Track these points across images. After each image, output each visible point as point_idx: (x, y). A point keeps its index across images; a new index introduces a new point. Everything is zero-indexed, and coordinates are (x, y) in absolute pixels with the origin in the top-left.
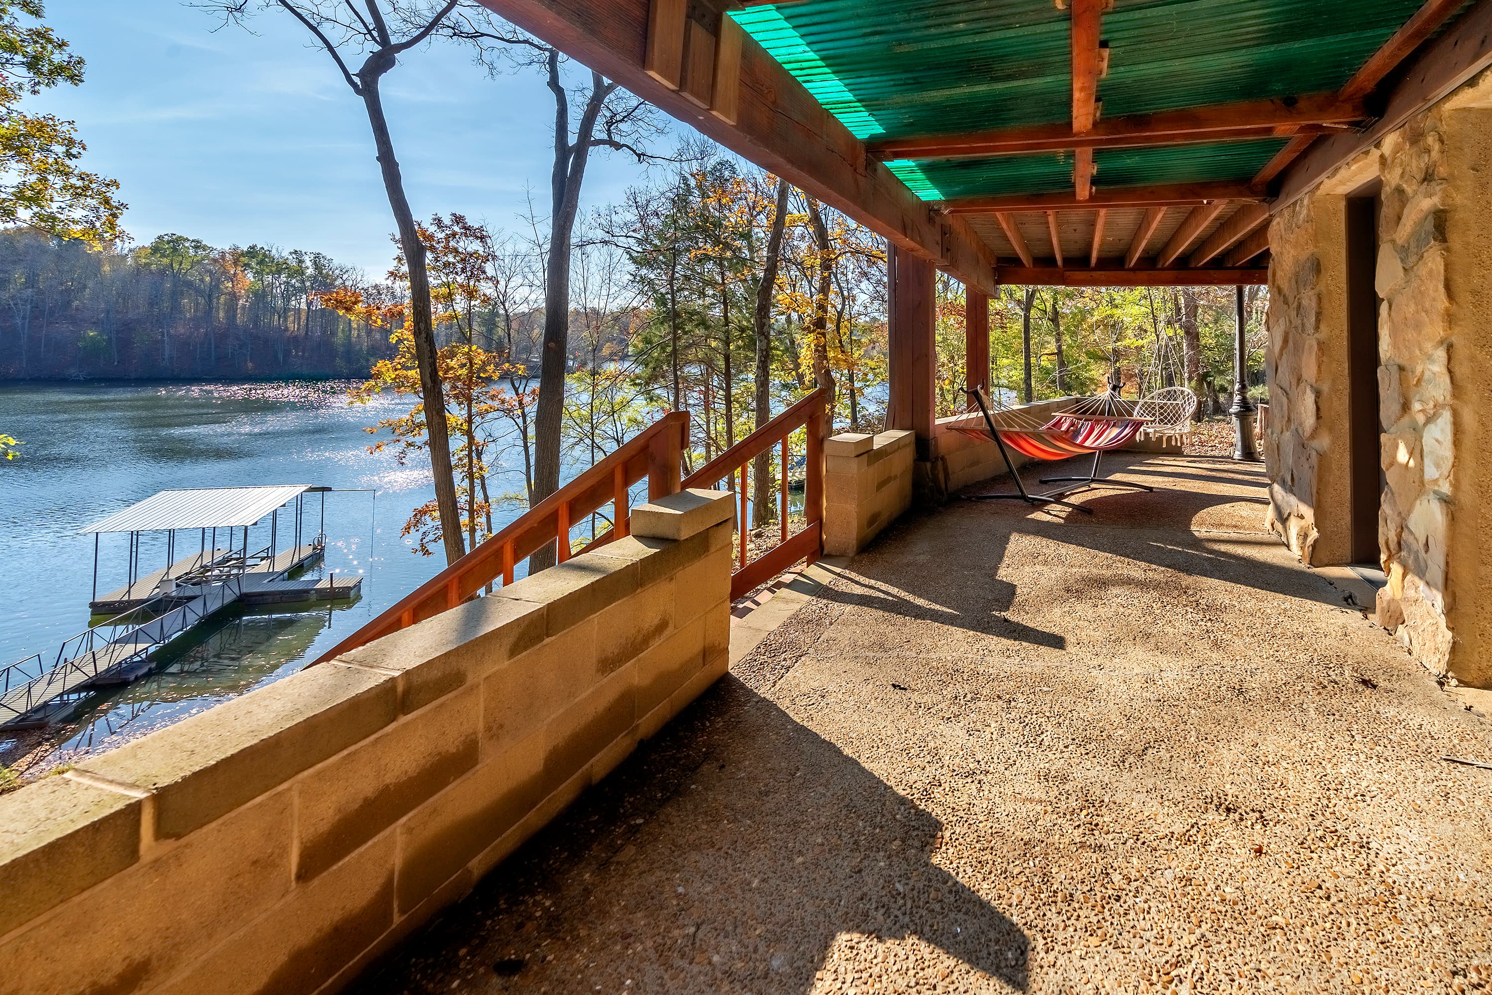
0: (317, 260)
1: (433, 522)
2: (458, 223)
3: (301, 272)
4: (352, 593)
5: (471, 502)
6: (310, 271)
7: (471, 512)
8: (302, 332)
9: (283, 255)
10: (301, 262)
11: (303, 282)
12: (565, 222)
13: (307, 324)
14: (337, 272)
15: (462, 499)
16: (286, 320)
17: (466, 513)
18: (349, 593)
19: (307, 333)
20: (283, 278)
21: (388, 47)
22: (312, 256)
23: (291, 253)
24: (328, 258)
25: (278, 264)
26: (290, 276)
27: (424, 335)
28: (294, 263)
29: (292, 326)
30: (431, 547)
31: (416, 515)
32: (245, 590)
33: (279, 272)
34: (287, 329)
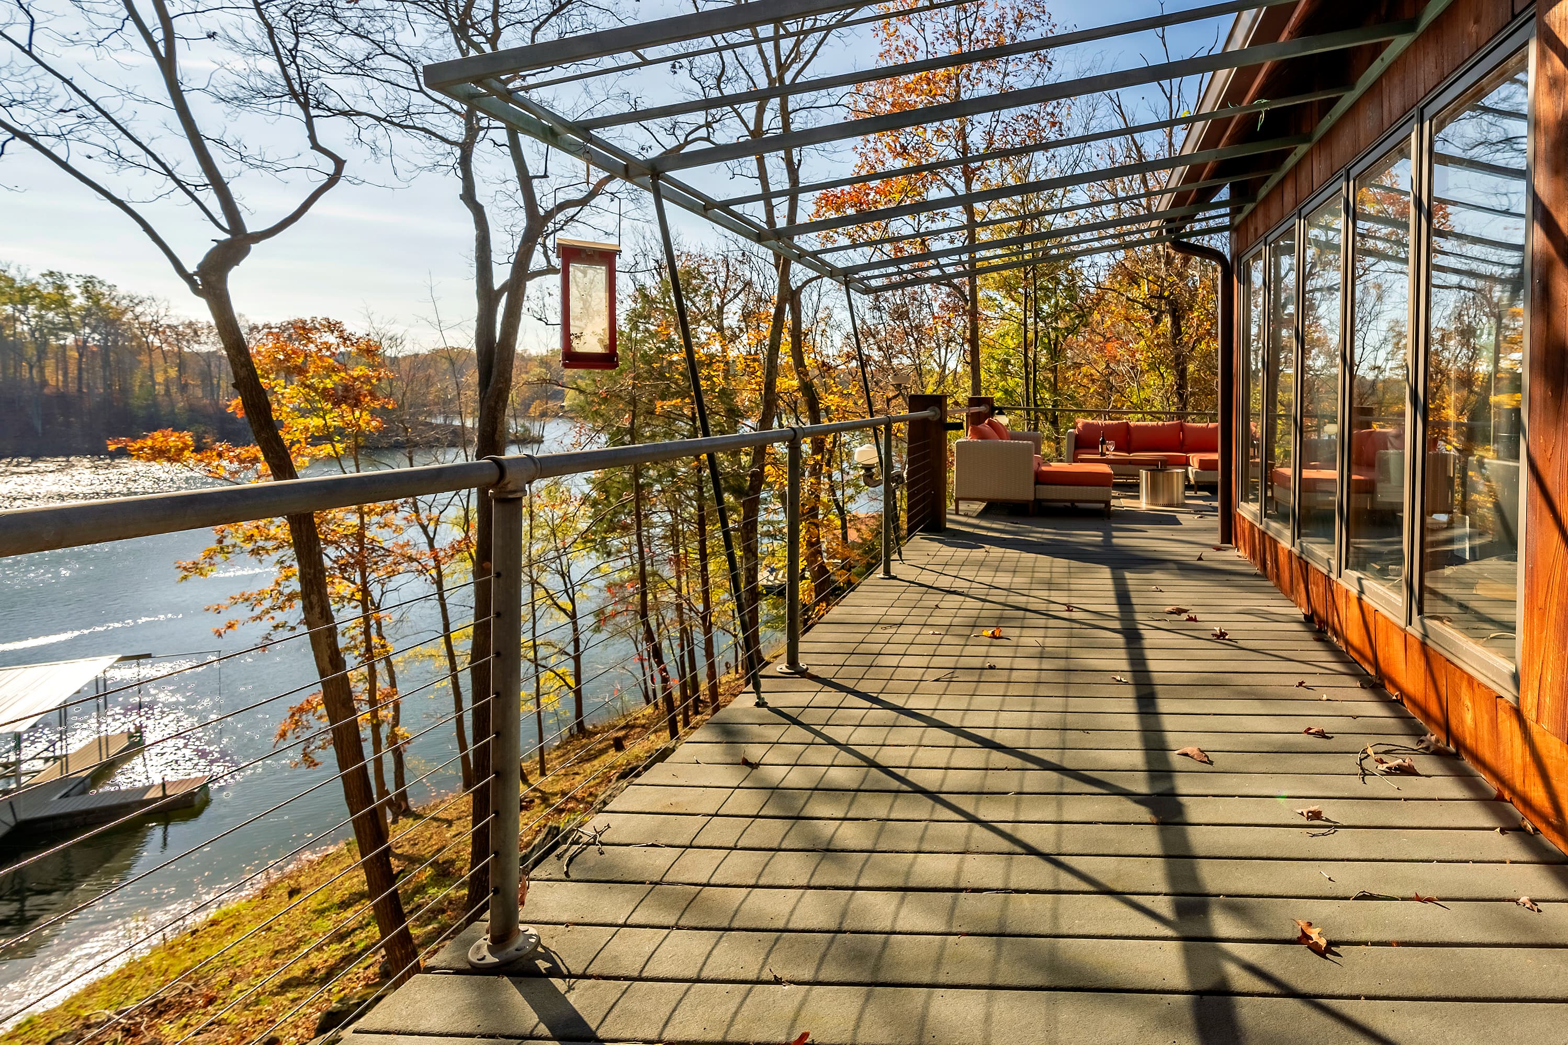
0: (88, 285)
1: (318, 721)
2: (332, 332)
3: (63, 303)
4: (197, 800)
5: (372, 691)
6: (80, 301)
7: (372, 702)
8: (73, 387)
9: (29, 276)
10: (61, 287)
11: (67, 316)
12: (497, 403)
13: (80, 378)
14: (125, 303)
15: (359, 689)
16: (42, 370)
17: (366, 708)
18: (192, 801)
19: (80, 390)
20: (32, 309)
21: (240, 236)
22: (81, 281)
23: (43, 275)
24: (109, 282)
25: (21, 290)
26: (42, 307)
27: (317, 610)
28: (48, 290)
29: (53, 376)
30: (319, 755)
31: (293, 715)
32: (23, 816)
33: (25, 302)
34: (44, 383)
